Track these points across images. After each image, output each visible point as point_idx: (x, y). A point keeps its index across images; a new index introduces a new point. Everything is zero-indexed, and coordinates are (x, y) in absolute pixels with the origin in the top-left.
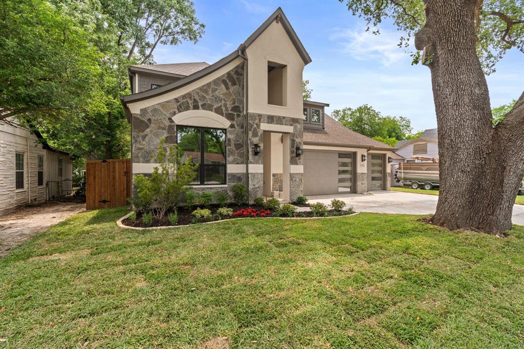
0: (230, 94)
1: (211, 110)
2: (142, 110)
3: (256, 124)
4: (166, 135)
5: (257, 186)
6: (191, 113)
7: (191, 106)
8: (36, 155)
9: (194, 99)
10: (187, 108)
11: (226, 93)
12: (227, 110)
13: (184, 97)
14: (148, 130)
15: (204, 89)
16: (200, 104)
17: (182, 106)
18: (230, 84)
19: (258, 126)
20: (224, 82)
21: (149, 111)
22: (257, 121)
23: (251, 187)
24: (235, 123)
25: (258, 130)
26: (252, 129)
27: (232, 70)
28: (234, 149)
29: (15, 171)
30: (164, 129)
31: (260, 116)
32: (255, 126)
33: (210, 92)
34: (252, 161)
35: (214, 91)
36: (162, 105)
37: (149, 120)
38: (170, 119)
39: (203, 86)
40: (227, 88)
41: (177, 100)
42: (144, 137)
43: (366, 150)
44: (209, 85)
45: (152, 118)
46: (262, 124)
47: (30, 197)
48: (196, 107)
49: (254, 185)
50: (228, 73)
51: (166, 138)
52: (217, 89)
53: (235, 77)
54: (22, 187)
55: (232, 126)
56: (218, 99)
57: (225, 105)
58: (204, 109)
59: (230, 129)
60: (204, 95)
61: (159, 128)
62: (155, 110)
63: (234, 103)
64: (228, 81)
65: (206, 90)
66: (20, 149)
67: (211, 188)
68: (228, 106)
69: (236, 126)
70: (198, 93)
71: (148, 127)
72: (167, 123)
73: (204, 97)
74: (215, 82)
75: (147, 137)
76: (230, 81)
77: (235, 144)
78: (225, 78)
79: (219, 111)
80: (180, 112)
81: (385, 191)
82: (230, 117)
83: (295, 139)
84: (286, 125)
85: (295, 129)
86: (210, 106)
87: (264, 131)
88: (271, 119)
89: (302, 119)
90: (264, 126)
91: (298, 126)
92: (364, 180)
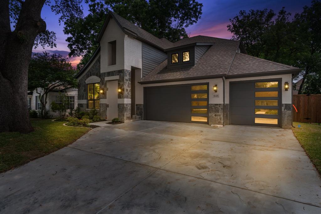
6: (90, 78)
13: (88, 72)
16: (92, 74)
17: (88, 76)
36: (83, 77)
38: (85, 82)
41: (86, 74)
48: (91, 76)
61: (83, 86)
62: (82, 80)
65: (94, 67)
70: (91, 69)
75: (80, 90)
80: (87, 78)
83: (120, 83)
84: (116, 75)
85: (120, 77)
86: (94, 75)
87: (107, 81)
88: (109, 74)
89: (124, 70)
90: (107, 79)
91: (122, 75)
92: (218, 111)
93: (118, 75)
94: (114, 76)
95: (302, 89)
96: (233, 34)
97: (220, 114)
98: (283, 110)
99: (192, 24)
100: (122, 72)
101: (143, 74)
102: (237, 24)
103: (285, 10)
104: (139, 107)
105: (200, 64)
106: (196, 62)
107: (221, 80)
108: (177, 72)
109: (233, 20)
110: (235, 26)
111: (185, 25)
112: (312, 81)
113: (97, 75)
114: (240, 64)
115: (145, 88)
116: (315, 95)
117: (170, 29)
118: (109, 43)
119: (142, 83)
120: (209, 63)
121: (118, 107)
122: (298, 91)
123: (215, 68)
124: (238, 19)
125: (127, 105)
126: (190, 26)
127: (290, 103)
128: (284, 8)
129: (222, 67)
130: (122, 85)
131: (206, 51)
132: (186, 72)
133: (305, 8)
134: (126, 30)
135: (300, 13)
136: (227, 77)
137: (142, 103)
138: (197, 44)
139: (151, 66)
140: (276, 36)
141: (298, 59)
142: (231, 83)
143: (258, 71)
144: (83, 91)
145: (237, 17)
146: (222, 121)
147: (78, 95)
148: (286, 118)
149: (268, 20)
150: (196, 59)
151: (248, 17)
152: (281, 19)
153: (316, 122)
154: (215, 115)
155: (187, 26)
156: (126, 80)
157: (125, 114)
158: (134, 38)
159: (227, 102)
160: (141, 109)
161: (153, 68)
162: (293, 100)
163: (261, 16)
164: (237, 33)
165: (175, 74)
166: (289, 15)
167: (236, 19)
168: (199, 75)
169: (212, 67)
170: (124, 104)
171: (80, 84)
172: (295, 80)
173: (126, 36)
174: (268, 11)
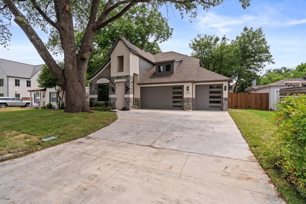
2: (91, 81)
4: (95, 87)
9: (101, 76)
10: (99, 79)
11: (108, 71)
12: (109, 77)
13: (99, 75)
14: (92, 86)
15: (103, 72)
17: (99, 78)
19: (114, 81)
22: (113, 80)
26: (112, 82)
31: (114, 77)
34: (112, 93)
35: (105, 72)
36: (95, 79)
38: (96, 82)
41: (97, 77)
44: (104, 70)
45: (93, 83)
46: (115, 80)
48: (101, 78)
49: (113, 102)
50: (109, 65)
55: (110, 82)
56: (106, 74)
58: (103, 78)
62: (93, 80)
70: (102, 74)
72: (95, 84)
75: (92, 88)
80: (98, 80)
82: (109, 79)
83: (126, 84)
84: (123, 79)
85: (127, 80)
86: (104, 77)
87: (116, 82)
88: (118, 78)
89: (129, 75)
90: (116, 81)
91: (128, 78)
92: (189, 102)
93: (125, 79)
94: (122, 79)
95: (236, 89)
96: (192, 50)
97: (190, 103)
98: (223, 101)
99: (164, 41)
100: (128, 77)
101: (140, 78)
102: (195, 43)
103: (225, 37)
104: (137, 100)
105: (177, 73)
106: (174, 72)
107: (191, 84)
108: (163, 77)
109: (193, 40)
110: (194, 44)
111: (159, 41)
112: (241, 84)
113: (107, 78)
114: (201, 74)
115: (141, 88)
116: (240, 93)
117: (149, 43)
118: (118, 57)
119: (139, 84)
120: (183, 72)
121: (125, 100)
122: (233, 91)
123: (187, 76)
124: (196, 40)
125: (131, 98)
126: (163, 42)
127: (227, 97)
128: (225, 36)
129: (191, 76)
130: (128, 85)
131: (179, 64)
132: (169, 78)
133: (237, 38)
134: (132, 50)
135: (234, 40)
136: (194, 82)
137: (140, 98)
138: (176, 61)
139: (144, 72)
140: (220, 54)
141: (233, 70)
142: (196, 86)
143: (211, 80)
144: (94, 89)
145: (195, 39)
146: (192, 108)
147: (90, 91)
148: (225, 105)
149: (215, 42)
150: (174, 70)
151: (203, 39)
152: (223, 43)
153: (241, 109)
154: (188, 104)
155: (161, 42)
156: (131, 82)
157: (130, 104)
158: (135, 54)
159: (194, 97)
160: (139, 101)
161: (145, 74)
162: (229, 96)
163: (211, 40)
164: (195, 49)
165: (162, 79)
166: (228, 40)
167: (195, 40)
168: (178, 80)
169: (185, 76)
170: (129, 98)
171: (91, 83)
172: (231, 83)
173: (131, 53)
174: (216, 37)
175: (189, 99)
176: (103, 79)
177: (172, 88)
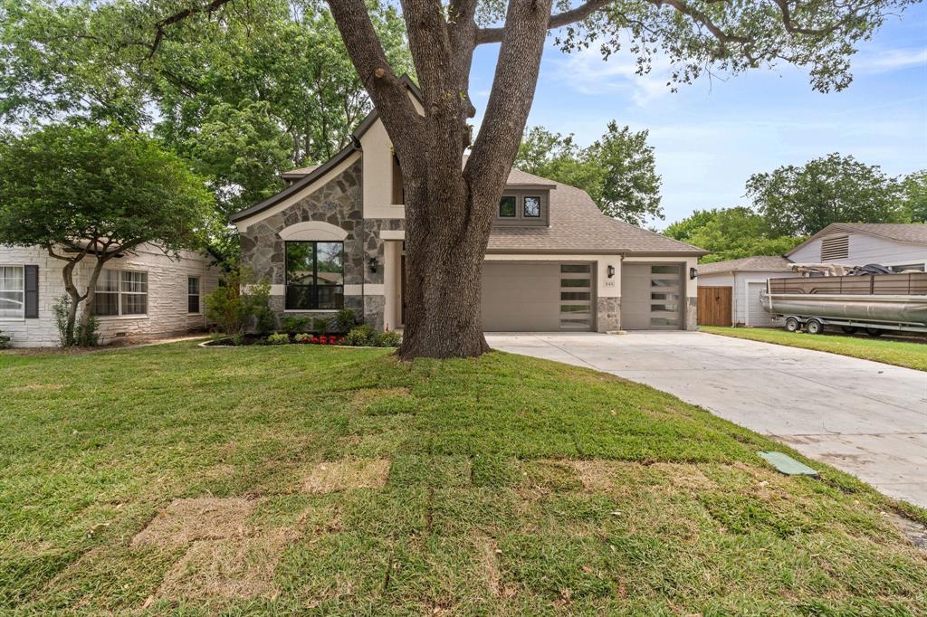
0: (347, 198)
1: (323, 220)
2: (248, 228)
3: (374, 233)
4: (272, 253)
5: (374, 312)
6: (301, 225)
7: (300, 218)
8: (217, 279)
9: (304, 210)
10: (296, 221)
11: (342, 197)
12: (343, 217)
13: (292, 208)
14: (255, 249)
15: (314, 196)
16: (310, 215)
17: (290, 219)
18: (347, 184)
19: (377, 234)
20: (340, 184)
21: (255, 228)
22: (375, 229)
23: (366, 313)
24: (353, 233)
25: (376, 240)
26: (368, 240)
27: (350, 167)
28: (353, 265)
29: (188, 295)
30: (270, 246)
31: (379, 221)
32: (373, 235)
33: (323, 198)
34: (368, 279)
35: (327, 196)
36: (269, 220)
37: (256, 238)
38: (277, 235)
39: (314, 193)
40: (344, 190)
41: (284, 213)
42: (251, 257)
43: (619, 257)
44: (321, 190)
45: (259, 236)
46: (382, 232)
47: (205, 322)
48: (305, 219)
49: (371, 311)
50: (346, 172)
51: (273, 257)
52: (330, 194)
53: (354, 175)
54: (197, 311)
55: (350, 237)
56: (331, 206)
57: (341, 212)
58: (314, 219)
59: (347, 241)
60: (315, 203)
61: (266, 245)
62: (261, 226)
63: (353, 207)
64: (344, 182)
65: (317, 197)
66: (194, 273)
67: (323, 313)
68: (345, 213)
69: (355, 237)
70: (307, 202)
71: (255, 245)
72: (273, 239)
73: (315, 205)
74: (329, 186)
75: (254, 256)
76: (347, 181)
77: (354, 260)
78: (341, 179)
79: (333, 220)
80: (287, 225)
81: (684, 332)
82: (346, 226)
86: (323, 215)
92: (613, 310)
97: (615, 313)
128: (572, 134)
133: (596, 144)
144: (265, 260)
146: (619, 326)
148: (691, 317)
175: (612, 301)
176: (312, 224)
177: (559, 268)
